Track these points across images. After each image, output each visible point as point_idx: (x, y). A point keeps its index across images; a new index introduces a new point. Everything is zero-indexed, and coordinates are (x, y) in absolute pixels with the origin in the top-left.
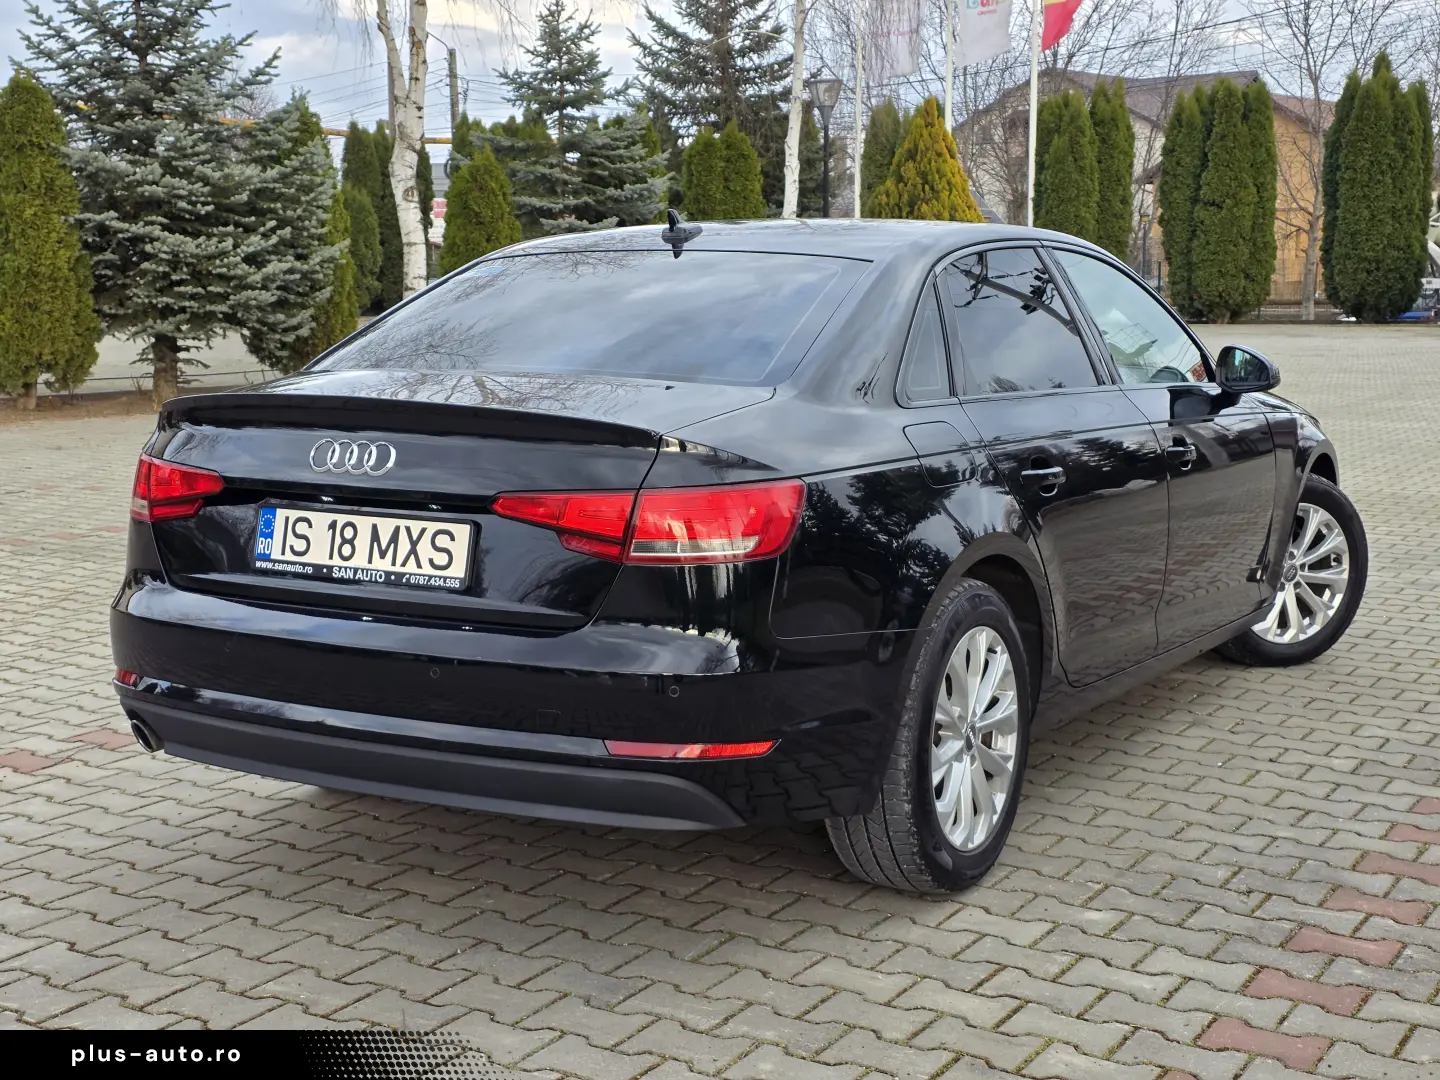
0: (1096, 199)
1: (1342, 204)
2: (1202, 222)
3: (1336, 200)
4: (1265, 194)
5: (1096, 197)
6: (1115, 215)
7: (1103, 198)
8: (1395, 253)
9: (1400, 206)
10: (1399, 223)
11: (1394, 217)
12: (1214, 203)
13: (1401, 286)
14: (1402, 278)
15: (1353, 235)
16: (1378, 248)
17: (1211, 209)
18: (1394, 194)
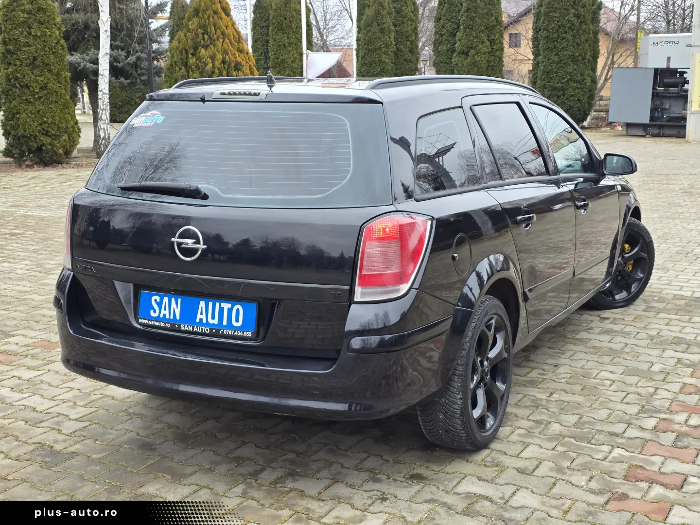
0: (393, 50)
1: (541, 52)
2: (457, 65)
3: (539, 50)
4: (495, 47)
5: (394, 49)
6: (405, 60)
7: (397, 49)
8: (575, 85)
9: (577, 54)
10: (578, 65)
11: (574, 62)
12: (463, 53)
13: (578, 105)
14: (579, 100)
15: (548, 73)
16: (564, 81)
17: (463, 56)
18: (573, 46)
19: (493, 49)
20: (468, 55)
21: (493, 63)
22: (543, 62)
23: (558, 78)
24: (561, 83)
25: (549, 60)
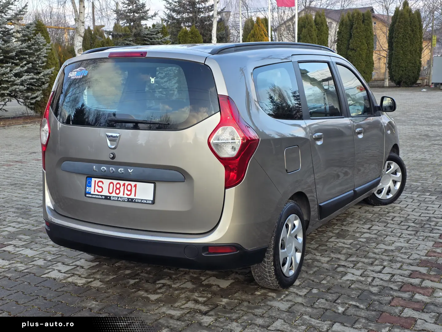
1: (394, 49)
2: (350, 55)
3: (392, 48)
4: (370, 46)
8: (411, 65)
9: (412, 50)
10: (412, 55)
11: (410, 53)
12: (353, 50)
13: (413, 75)
14: (413, 72)
15: (397, 59)
16: (405, 63)
17: (353, 51)
18: (410, 46)
19: (368, 47)
20: (356, 51)
21: (369, 55)
22: (395, 54)
23: (403, 61)
24: (404, 64)
25: (398, 53)
